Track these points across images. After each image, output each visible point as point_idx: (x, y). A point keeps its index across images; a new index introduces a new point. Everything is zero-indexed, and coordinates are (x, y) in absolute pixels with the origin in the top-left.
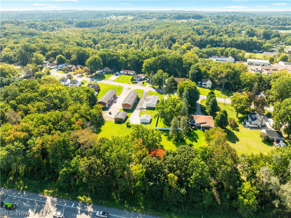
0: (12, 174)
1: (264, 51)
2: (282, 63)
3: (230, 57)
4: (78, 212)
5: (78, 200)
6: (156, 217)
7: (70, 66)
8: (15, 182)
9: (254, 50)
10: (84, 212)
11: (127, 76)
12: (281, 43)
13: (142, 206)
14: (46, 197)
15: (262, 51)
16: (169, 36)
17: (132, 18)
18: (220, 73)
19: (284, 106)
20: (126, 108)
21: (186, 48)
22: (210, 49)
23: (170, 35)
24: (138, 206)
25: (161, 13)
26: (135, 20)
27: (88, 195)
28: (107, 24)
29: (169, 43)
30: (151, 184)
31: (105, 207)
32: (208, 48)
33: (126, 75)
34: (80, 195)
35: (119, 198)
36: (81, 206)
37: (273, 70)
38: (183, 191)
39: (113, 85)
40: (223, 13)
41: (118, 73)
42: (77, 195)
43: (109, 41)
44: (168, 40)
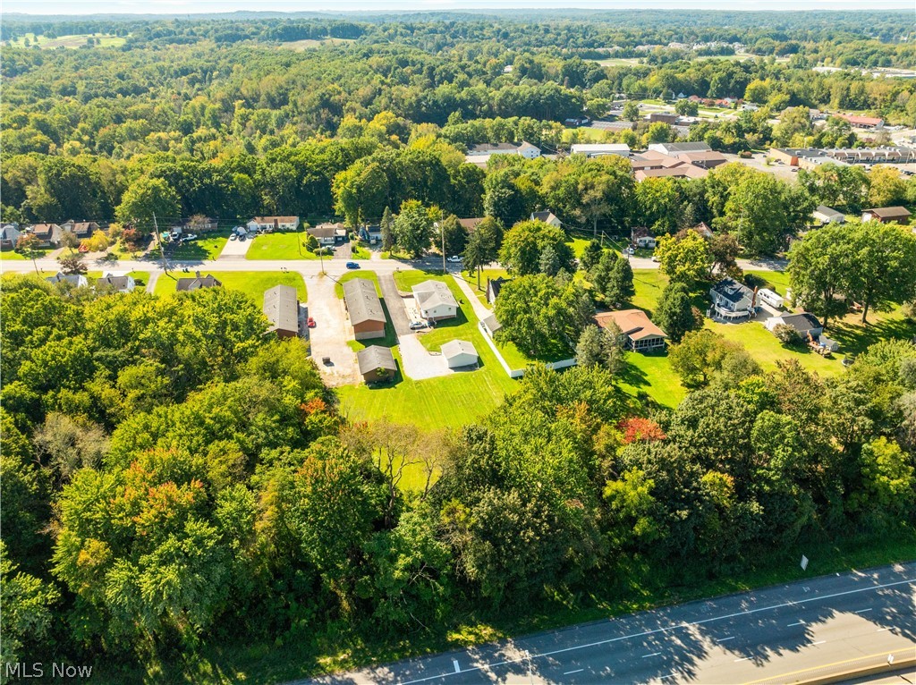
0: (147, 656)
1: (591, 120)
2: (659, 148)
3: (526, 145)
4: (489, 676)
5: (459, 646)
6: (698, 602)
7: (42, 229)
8: (182, 676)
9: (568, 120)
10: (510, 671)
11: (278, 235)
12: (617, 95)
13: (644, 590)
14: (346, 676)
15: (587, 121)
16: (316, 94)
17: (120, 42)
18: (586, 189)
19: (820, 250)
20: (368, 335)
21: (384, 129)
22: (461, 126)
23: (319, 92)
24: (634, 595)
25: (213, 20)
26: (137, 47)
27: (473, 618)
28: (34, 66)
29: (323, 116)
30: (684, 514)
31: (554, 632)
32: (456, 123)
33: (273, 232)
34: (448, 628)
35: (568, 594)
36: (482, 658)
37: (652, 168)
38: (755, 507)
39: (257, 272)
40: (404, 16)
41: (241, 230)
42: (441, 635)
43: (104, 127)
44: (317, 108)
